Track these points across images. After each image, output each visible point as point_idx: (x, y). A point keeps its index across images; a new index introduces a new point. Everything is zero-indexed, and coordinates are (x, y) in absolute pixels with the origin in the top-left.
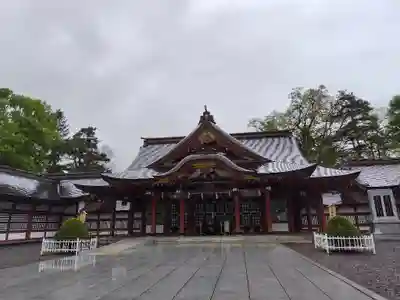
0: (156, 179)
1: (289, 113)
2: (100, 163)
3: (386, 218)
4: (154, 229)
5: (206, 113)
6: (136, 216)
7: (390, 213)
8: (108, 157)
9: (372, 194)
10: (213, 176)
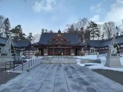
1: (78, 24)
2: (23, 36)
7: (93, 52)
9: (91, 48)
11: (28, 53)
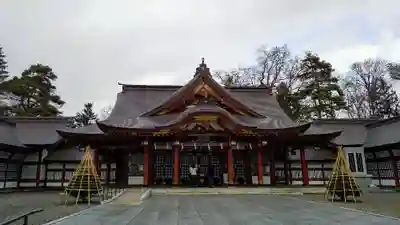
0: (157, 129)
3: (358, 173)
5: (203, 65)
7: (361, 169)
8: (62, 99)
9: (347, 151)
11: (58, 176)
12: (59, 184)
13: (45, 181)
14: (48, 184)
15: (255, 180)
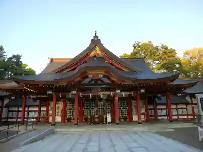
4: (54, 119)
5: (96, 37)
6: (42, 109)
9: (199, 96)
10: (99, 82)
11: (15, 114)
12: (15, 120)
13: (7, 118)
14: (9, 120)
15: (135, 118)
